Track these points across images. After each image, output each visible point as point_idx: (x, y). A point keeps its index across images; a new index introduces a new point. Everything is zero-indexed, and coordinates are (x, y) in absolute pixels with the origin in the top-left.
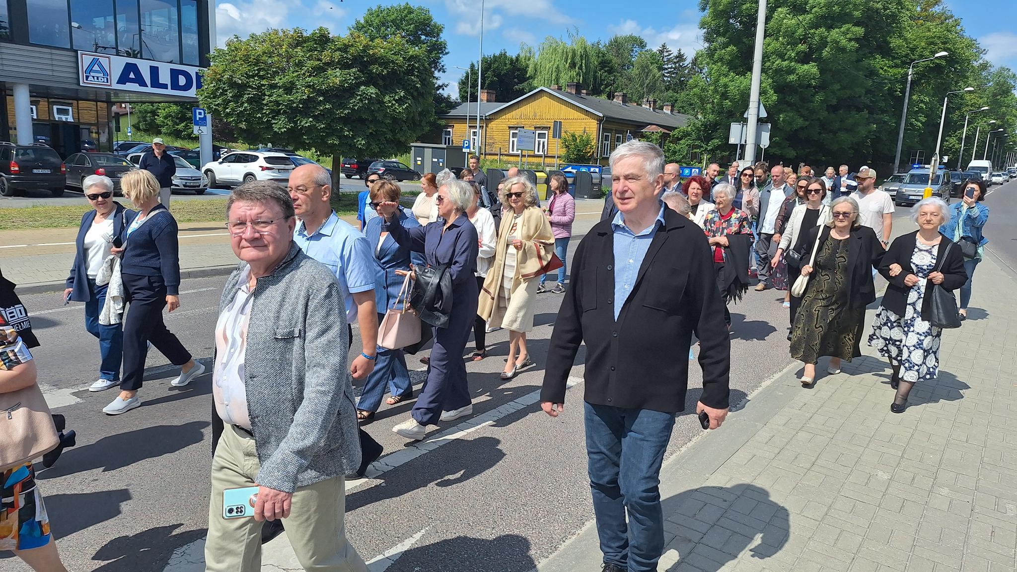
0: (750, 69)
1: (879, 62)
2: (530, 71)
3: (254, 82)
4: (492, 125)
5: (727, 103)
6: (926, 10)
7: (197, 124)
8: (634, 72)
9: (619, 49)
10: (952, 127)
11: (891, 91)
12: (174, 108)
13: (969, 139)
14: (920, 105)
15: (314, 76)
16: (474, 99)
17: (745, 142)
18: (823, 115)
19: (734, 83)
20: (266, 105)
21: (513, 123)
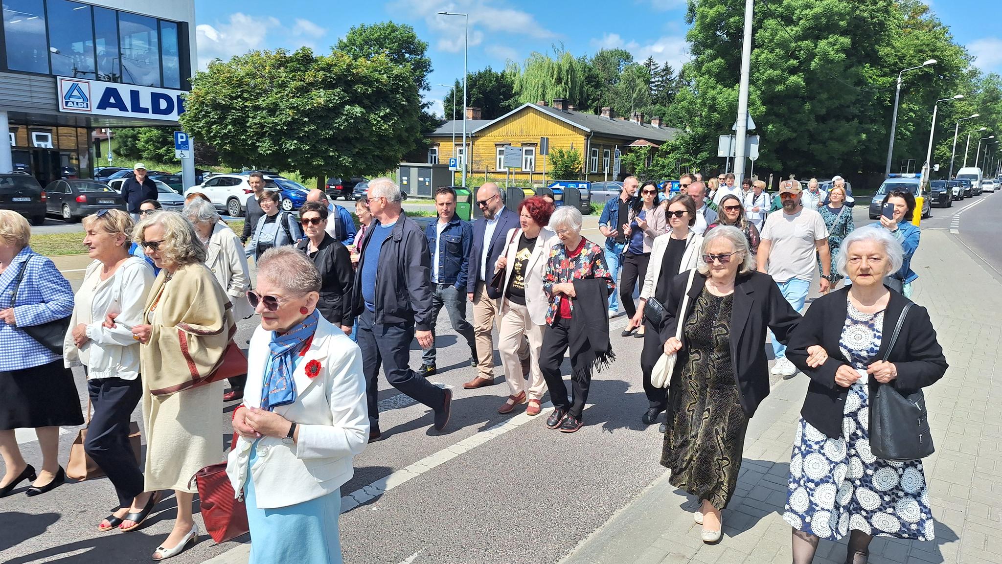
0: (738, 81)
1: (868, 71)
2: (516, 88)
3: (239, 103)
4: (479, 142)
5: (716, 115)
6: (914, 18)
7: (179, 147)
8: (621, 86)
9: (606, 64)
10: (942, 135)
11: (880, 101)
12: (155, 132)
13: (960, 147)
14: (910, 114)
15: (298, 97)
16: (460, 116)
17: (734, 155)
18: (813, 125)
19: (722, 94)
20: (250, 127)
21: (499, 140)
